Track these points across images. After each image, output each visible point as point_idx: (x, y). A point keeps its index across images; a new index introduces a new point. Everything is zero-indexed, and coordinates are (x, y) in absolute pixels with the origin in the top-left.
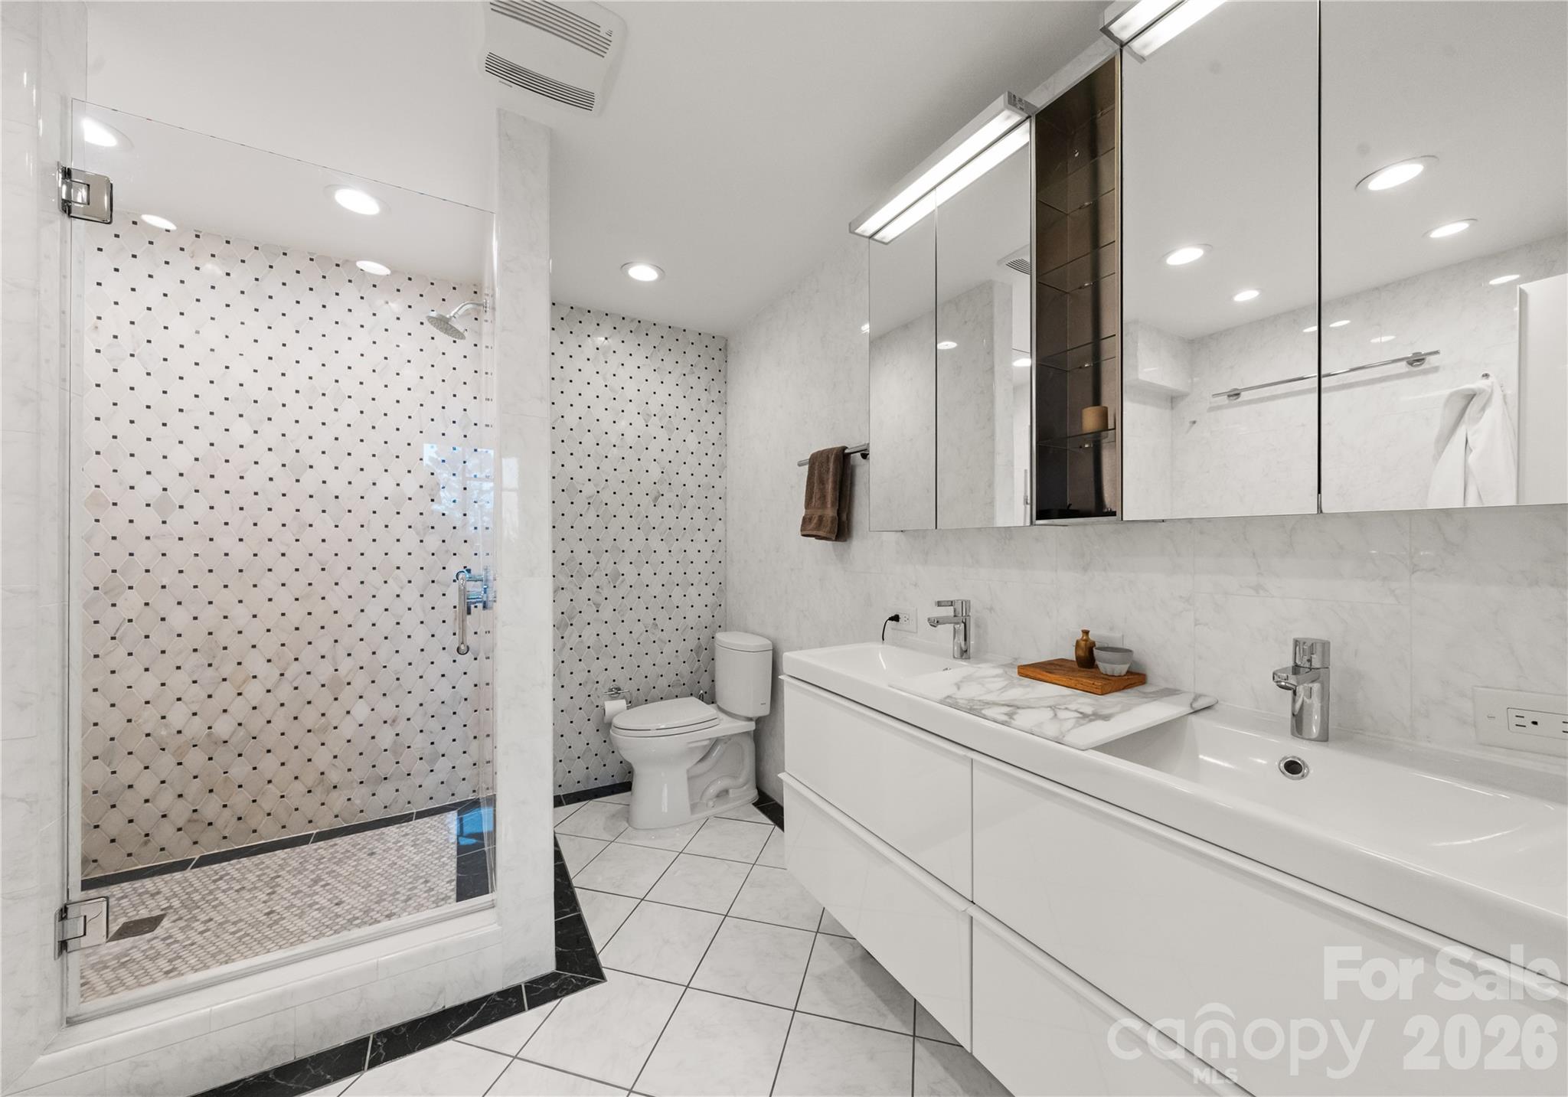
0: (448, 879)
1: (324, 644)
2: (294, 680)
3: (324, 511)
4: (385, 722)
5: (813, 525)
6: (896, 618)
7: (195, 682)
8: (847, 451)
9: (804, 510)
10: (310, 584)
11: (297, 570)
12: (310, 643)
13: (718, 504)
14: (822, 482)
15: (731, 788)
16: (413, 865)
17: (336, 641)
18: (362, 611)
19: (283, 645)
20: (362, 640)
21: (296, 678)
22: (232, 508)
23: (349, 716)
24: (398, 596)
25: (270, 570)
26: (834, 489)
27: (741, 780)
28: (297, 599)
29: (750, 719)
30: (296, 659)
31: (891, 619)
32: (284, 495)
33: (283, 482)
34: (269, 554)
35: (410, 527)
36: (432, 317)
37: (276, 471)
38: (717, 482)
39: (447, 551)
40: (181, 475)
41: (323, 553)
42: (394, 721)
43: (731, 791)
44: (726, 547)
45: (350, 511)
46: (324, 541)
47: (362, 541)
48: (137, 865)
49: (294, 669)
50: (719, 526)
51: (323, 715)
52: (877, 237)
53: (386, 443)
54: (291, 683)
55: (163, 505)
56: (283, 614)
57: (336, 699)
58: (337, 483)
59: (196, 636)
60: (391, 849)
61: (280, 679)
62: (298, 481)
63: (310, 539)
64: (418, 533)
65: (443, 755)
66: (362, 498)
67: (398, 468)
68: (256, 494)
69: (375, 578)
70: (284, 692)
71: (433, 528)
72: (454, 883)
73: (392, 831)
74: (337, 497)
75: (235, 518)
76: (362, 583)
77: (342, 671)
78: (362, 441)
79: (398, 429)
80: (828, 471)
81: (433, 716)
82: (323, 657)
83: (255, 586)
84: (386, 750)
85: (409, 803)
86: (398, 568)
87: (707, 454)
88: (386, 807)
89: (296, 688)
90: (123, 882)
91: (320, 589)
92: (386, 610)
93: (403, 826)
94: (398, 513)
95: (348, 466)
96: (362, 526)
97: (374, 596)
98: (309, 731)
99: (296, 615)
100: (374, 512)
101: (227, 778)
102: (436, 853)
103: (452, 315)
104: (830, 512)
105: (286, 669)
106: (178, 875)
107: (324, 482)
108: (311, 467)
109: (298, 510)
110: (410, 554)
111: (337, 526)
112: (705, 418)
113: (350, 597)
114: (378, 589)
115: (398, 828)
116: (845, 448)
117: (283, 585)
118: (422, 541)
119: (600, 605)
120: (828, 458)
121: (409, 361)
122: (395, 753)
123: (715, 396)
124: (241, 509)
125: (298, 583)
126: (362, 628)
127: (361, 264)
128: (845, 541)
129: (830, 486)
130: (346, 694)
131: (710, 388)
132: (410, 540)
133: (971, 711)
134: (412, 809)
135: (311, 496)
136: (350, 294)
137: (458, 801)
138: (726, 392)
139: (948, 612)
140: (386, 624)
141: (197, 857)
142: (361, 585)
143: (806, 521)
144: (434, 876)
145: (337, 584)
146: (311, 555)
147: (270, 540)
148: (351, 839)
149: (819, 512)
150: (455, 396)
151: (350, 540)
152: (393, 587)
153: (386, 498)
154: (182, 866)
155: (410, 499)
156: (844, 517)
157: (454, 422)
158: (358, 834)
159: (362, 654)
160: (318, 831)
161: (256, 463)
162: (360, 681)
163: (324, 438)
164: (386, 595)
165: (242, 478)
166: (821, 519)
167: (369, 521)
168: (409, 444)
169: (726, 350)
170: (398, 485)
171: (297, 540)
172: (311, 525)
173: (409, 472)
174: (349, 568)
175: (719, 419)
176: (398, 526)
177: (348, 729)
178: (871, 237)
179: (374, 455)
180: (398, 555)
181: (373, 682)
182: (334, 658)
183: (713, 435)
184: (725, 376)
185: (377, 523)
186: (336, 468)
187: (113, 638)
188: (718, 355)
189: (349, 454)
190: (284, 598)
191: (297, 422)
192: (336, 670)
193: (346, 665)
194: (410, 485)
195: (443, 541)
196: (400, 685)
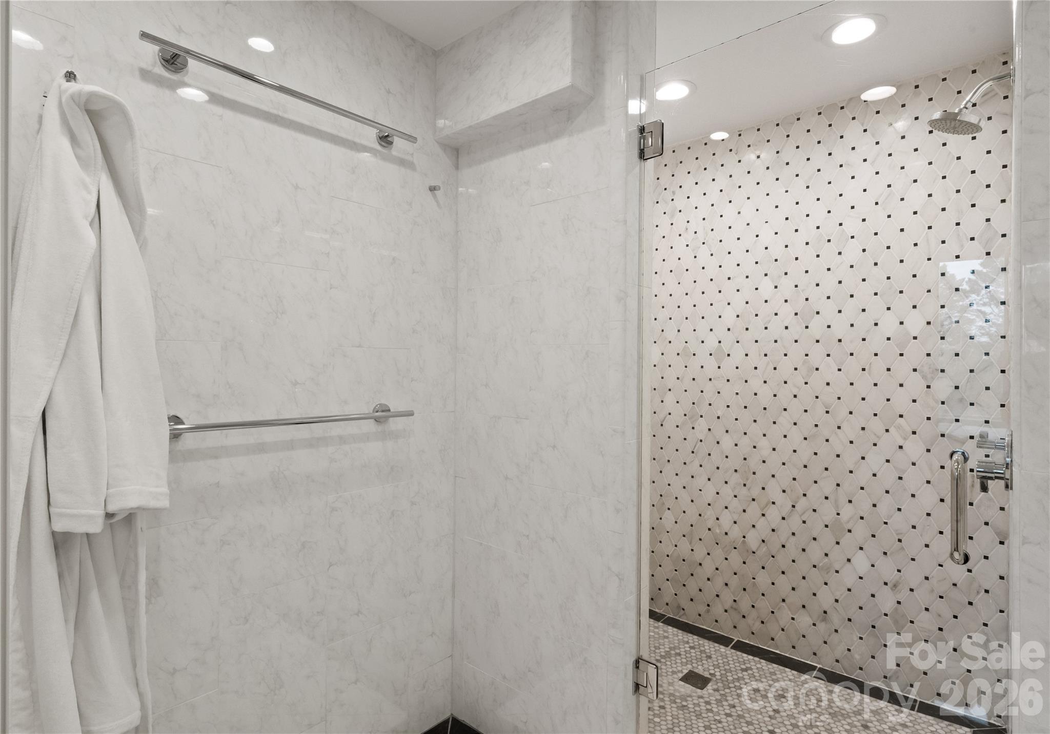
1: (827, 487)
2: (803, 514)
3: (828, 355)
4: (886, 584)
7: (735, 496)
10: (816, 426)
11: (806, 411)
12: (816, 482)
17: (838, 485)
18: (863, 458)
19: (795, 479)
20: (862, 488)
21: (804, 513)
22: (760, 355)
23: (849, 564)
24: (901, 447)
25: (785, 410)
28: (805, 439)
30: (805, 495)
32: (796, 341)
33: (796, 330)
34: (785, 394)
35: (915, 370)
36: (936, 120)
37: (790, 320)
39: (961, 400)
40: (729, 330)
41: (828, 395)
42: (895, 586)
45: (852, 354)
46: (828, 384)
47: (863, 385)
48: (703, 625)
49: (802, 504)
51: (827, 555)
53: (889, 278)
54: (801, 516)
55: (720, 355)
56: (795, 451)
57: (838, 543)
58: (842, 327)
59: (737, 463)
61: (792, 510)
62: (807, 327)
63: (817, 381)
64: (924, 377)
66: (864, 340)
67: (901, 304)
68: (776, 341)
69: (876, 426)
70: (795, 523)
71: (943, 371)
74: (840, 341)
75: (762, 363)
76: (863, 429)
77: (844, 516)
78: (864, 280)
79: (902, 261)
81: (941, 598)
82: (827, 498)
83: (774, 423)
84: (886, 615)
86: (901, 416)
89: (804, 522)
91: (825, 432)
92: (888, 461)
94: (901, 355)
95: (851, 307)
96: (864, 370)
97: (875, 445)
98: (815, 566)
99: (805, 453)
100: (876, 355)
101: (754, 583)
103: (962, 107)
105: (796, 502)
106: (723, 649)
107: (829, 327)
108: (818, 313)
109: (807, 355)
110: (914, 401)
111: (840, 370)
113: (851, 442)
114: (879, 437)
117: (795, 424)
118: (928, 387)
121: (916, 181)
124: (766, 355)
125: (807, 422)
126: (863, 475)
130: (847, 541)
132: (915, 384)
135: (818, 341)
140: (888, 477)
141: (736, 639)
142: (862, 432)
145: (839, 428)
146: (817, 397)
147: (785, 382)
150: (973, 205)
151: (852, 384)
152: (896, 437)
153: (889, 339)
154: (724, 641)
155: (915, 338)
159: (864, 506)
160: (821, 666)
161: (776, 314)
162: (861, 531)
163: (829, 284)
164: (887, 444)
165: (766, 328)
167: (870, 364)
168: (914, 276)
170: (902, 323)
171: (806, 383)
172: (817, 369)
173: (914, 307)
174: (851, 413)
176: (902, 369)
177: (849, 577)
179: (876, 294)
180: (901, 401)
181: (874, 536)
182: (836, 501)
185: (879, 365)
186: (840, 312)
187: (693, 452)
189: (852, 296)
190: (795, 436)
191: (807, 272)
192: (838, 514)
193: (847, 511)
194: (915, 323)
195: (957, 388)
196: (903, 549)
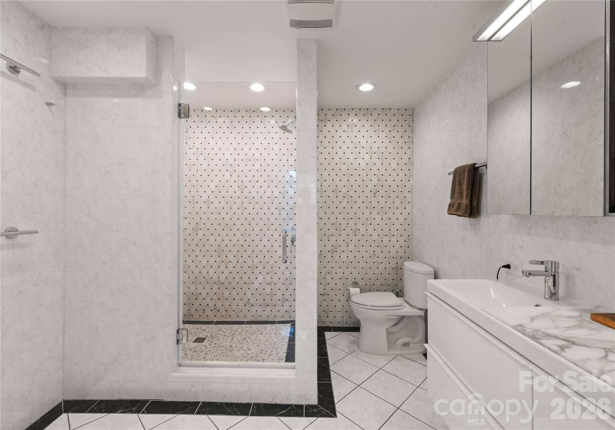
0: (284, 351)
1: (249, 252)
3: (250, 203)
4: (268, 284)
5: (454, 208)
6: (508, 266)
7: (215, 262)
8: (476, 166)
9: (450, 200)
10: (246, 230)
11: (242, 224)
12: (246, 251)
13: (408, 195)
14: (461, 184)
15: (411, 343)
16: (273, 342)
17: (253, 251)
18: (261, 240)
19: (238, 251)
20: (261, 251)
21: (242, 263)
22: (225, 203)
23: (257, 280)
24: (272, 235)
25: (235, 224)
26: (468, 188)
27: (417, 340)
28: (242, 235)
29: (421, 309)
30: (242, 257)
31: (504, 267)
33: (239, 193)
34: (235, 218)
35: (276, 208)
36: (281, 127)
37: (236, 189)
38: (408, 184)
39: (289, 218)
40: (212, 192)
41: (250, 218)
42: (271, 284)
43: (411, 344)
44: (412, 217)
45: (257, 203)
46: (250, 214)
47: (261, 214)
48: (201, 319)
49: (241, 260)
50: (408, 206)
51: (249, 278)
52: (493, 39)
53: (269, 176)
54: (240, 265)
55: (208, 202)
56: (238, 240)
57: (253, 273)
58: (254, 193)
59: (215, 247)
60: (268, 333)
61: (237, 263)
62: (242, 192)
63: (246, 212)
64: (279, 211)
65: (287, 300)
66: (261, 197)
67: (272, 185)
68: (231, 197)
69: (265, 228)
70: (238, 268)
71: (284, 209)
72: (286, 354)
73: (269, 326)
74: (253, 198)
75: (226, 206)
77: (255, 262)
78: (261, 176)
79: (272, 171)
80: (464, 178)
81: (283, 284)
82: (249, 257)
83: (231, 230)
84: (268, 295)
85: (275, 317)
86: (272, 224)
87: (402, 170)
88: (268, 317)
89: (242, 267)
90: (198, 324)
91: (249, 232)
92: (268, 240)
93: (272, 326)
94: (272, 203)
95: (257, 185)
96: (261, 208)
97: (265, 235)
98: (245, 283)
99: (242, 242)
100: (265, 203)
101: (223, 296)
102: (282, 339)
103: (287, 124)
104: (465, 201)
105: (239, 260)
106: (210, 326)
107: (250, 192)
108: (246, 187)
109: (242, 203)
111: (253, 209)
112: (401, 151)
113: (257, 235)
114: (266, 232)
115: (271, 326)
116: (476, 164)
117: (238, 230)
118: (280, 214)
119: (349, 243)
120: (464, 170)
121: (276, 143)
122: (271, 296)
123: (406, 139)
124: (227, 203)
125: (242, 228)
126: (261, 247)
127: (261, 109)
128: (476, 217)
129: (465, 186)
130: (256, 271)
131: (403, 136)
132: (276, 213)
133: (533, 338)
134: (276, 319)
135: (246, 198)
136: (257, 121)
137: (292, 320)
138: (413, 137)
139: (542, 268)
140: (268, 247)
141: (216, 321)
142: (261, 231)
143: (451, 206)
144: (279, 349)
145: (253, 230)
146: (246, 219)
147: (235, 214)
148: (256, 326)
149: (458, 201)
150: (292, 155)
151: (257, 214)
152: (271, 232)
153: (269, 197)
154: (211, 323)
155: (276, 197)
156: (475, 204)
157: (291, 166)
158: (259, 325)
159: (261, 258)
160: (247, 320)
161: (231, 187)
162: (260, 266)
163: (250, 177)
164: (268, 234)
165: (227, 192)
166: (459, 205)
167: (263, 206)
168: (276, 176)
169: (413, 115)
170: (272, 192)
171: (242, 214)
172: (246, 208)
173: (276, 187)
174: (257, 224)
175: (409, 152)
176: (273, 208)
177: (256, 285)
178: (489, 40)
179: (265, 181)
180: (272, 220)
181: (264, 268)
182: (252, 257)
183: (405, 159)
184: (412, 128)
185: (266, 207)
186: (254, 187)
187: (197, 245)
188: (409, 119)
189: (257, 181)
190: (238, 234)
191: (242, 171)
192: (253, 262)
193: (256, 260)
194: (276, 193)
195: (287, 214)
196: (273, 270)
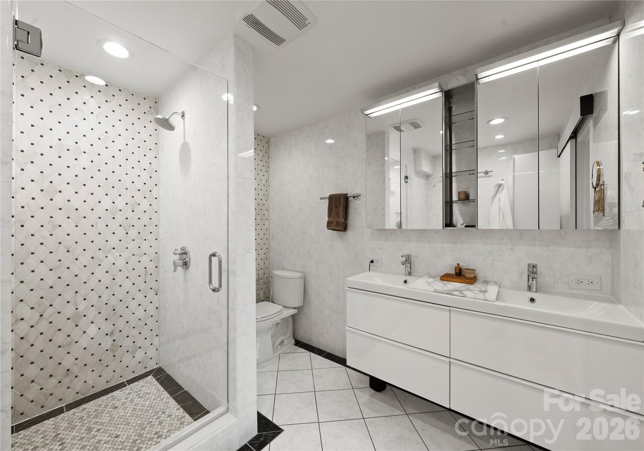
0: (176, 408)
1: (69, 295)
2: (49, 318)
3: (68, 218)
4: (107, 335)
5: (334, 225)
8: (348, 196)
9: (328, 218)
10: (60, 260)
11: (51, 252)
12: (60, 295)
13: (265, 213)
15: (285, 340)
16: (148, 407)
18: (93, 274)
19: (42, 298)
20: (92, 290)
21: (51, 316)
23: (85, 334)
24: (114, 264)
25: (32, 253)
26: (343, 210)
27: (288, 335)
28: (51, 270)
29: (295, 308)
30: (51, 305)
31: (371, 262)
32: (42, 208)
35: (120, 226)
37: (36, 194)
38: (265, 203)
39: (141, 238)
41: (68, 242)
42: (112, 333)
45: (85, 217)
46: (68, 235)
47: (92, 234)
49: (49, 311)
50: (266, 223)
51: (69, 336)
53: (106, 179)
54: (47, 320)
56: (42, 279)
57: (77, 326)
58: (76, 201)
60: (126, 402)
61: (40, 318)
62: (51, 200)
63: (59, 234)
64: (125, 229)
65: (140, 348)
66: (92, 210)
67: (113, 193)
70: (43, 326)
71: (133, 226)
72: (181, 409)
73: (117, 393)
74: (77, 209)
76: (92, 258)
77: (81, 308)
78: (92, 177)
79: (113, 172)
81: (134, 328)
82: (68, 302)
84: (107, 350)
85: (121, 377)
86: (114, 248)
87: (261, 190)
88: (107, 382)
89: (51, 323)
91: (66, 263)
92: (107, 272)
93: (123, 390)
94: (114, 218)
96: (92, 226)
97: (100, 265)
98: (60, 347)
99: (51, 279)
100: (100, 218)
102: (157, 398)
104: (342, 220)
105: (44, 312)
107: (69, 201)
108: (60, 192)
109: (51, 217)
110: (120, 240)
111: (77, 226)
112: (261, 173)
113: (85, 266)
114: (102, 261)
115: (121, 391)
116: (347, 194)
117: (42, 262)
118: (127, 233)
120: (340, 198)
121: (120, 135)
122: (113, 351)
123: (264, 163)
126: (93, 283)
129: (341, 209)
130: (83, 322)
131: (262, 160)
132: (120, 232)
133: (448, 294)
134: (123, 380)
135: (60, 209)
137: (148, 370)
138: (269, 162)
140: (107, 280)
142: (91, 259)
143: (329, 223)
144: (166, 409)
145: (77, 259)
146: (60, 243)
147: (33, 235)
148: (94, 403)
149: (337, 220)
150: (145, 155)
151: (85, 234)
152: (111, 259)
153: (107, 210)
155: (120, 210)
157: (145, 170)
158: (97, 400)
159: (93, 299)
160: (65, 404)
162: (92, 313)
163: (68, 175)
164: (107, 264)
167: (97, 223)
168: (120, 181)
169: (269, 143)
170: (114, 203)
171: (51, 235)
172: (60, 226)
173: (120, 195)
174: (84, 250)
175: (266, 174)
176: (114, 225)
177: (84, 341)
178: (367, 115)
179: (99, 186)
181: (100, 313)
182: (75, 302)
183: (264, 182)
184: (268, 155)
185: (101, 225)
186: (76, 193)
188: (266, 145)
189: (84, 185)
191: (51, 165)
192: (77, 309)
193: (82, 306)
194: (120, 203)
195: (139, 233)
196: (116, 313)
